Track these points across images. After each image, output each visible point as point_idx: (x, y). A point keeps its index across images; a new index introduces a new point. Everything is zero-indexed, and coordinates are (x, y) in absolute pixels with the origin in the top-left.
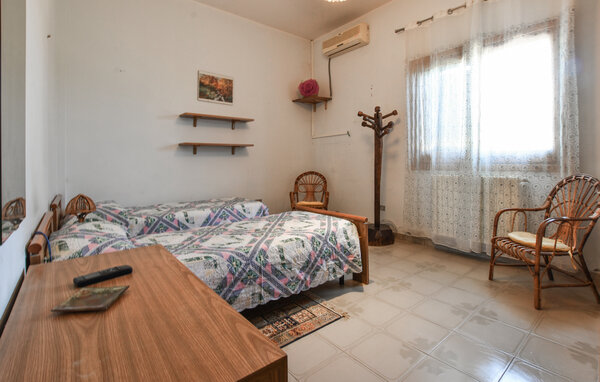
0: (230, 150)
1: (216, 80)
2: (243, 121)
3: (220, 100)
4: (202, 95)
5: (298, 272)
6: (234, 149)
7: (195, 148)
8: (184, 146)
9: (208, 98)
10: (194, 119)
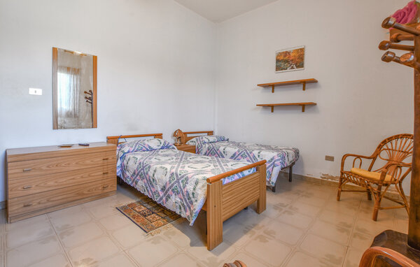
0: (301, 107)
1: (289, 53)
2: (313, 82)
3: (292, 68)
4: (278, 68)
5: (159, 189)
6: (304, 107)
7: (272, 107)
8: (265, 106)
9: (282, 70)
10: (273, 87)
